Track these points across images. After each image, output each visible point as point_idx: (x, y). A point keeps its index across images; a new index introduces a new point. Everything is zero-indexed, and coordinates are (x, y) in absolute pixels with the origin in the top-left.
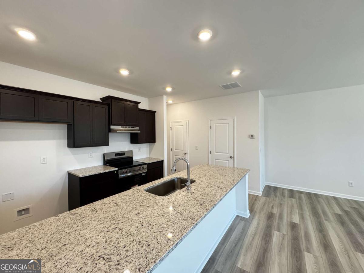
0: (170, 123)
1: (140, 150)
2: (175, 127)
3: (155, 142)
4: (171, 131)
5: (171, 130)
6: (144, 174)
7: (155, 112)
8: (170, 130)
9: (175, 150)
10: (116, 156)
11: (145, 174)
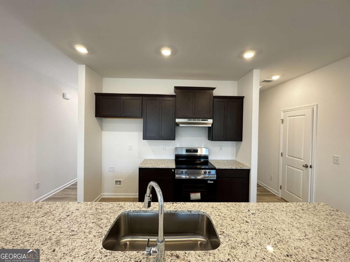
0: (282, 112)
1: (221, 148)
2: (290, 118)
3: (242, 141)
4: (282, 126)
5: (283, 122)
6: (210, 182)
7: (243, 97)
8: (281, 123)
9: (288, 156)
10: (186, 152)
11: (212, 182)
